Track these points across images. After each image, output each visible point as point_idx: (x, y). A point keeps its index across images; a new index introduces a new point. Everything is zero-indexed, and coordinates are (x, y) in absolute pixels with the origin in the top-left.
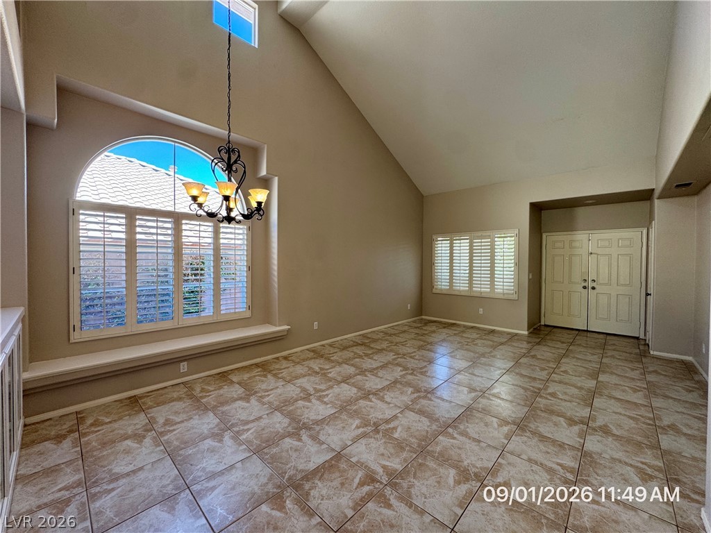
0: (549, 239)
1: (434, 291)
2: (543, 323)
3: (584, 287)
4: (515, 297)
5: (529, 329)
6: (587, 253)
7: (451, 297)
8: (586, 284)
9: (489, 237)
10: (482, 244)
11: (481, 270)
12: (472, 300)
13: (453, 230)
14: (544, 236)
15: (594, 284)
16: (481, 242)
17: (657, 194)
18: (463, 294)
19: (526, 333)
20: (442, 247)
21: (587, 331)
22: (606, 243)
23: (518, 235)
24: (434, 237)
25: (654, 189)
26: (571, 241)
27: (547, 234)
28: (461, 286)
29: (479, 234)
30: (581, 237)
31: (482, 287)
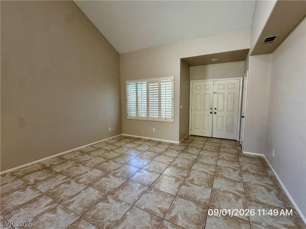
0: (194, 84)
1: (128, 118)
2: (190, 134)
3: (211, 113)
4: (172, 121)
5: (180, 139)
6: (212, 93)
7: (138, 121)
8: (211, 111)
9: (157, 82)
10: (154, 86)
11: (153, 104)
12: (149, 122)
13: (138, 77)
14: (191, 82)
15: (216, 111)
16: (153, 85)
17: (251, 52)
18: (143, 119)
19: (178, 142)
20: (131, 88)
21: (212, 137)
22: (222, 86)
23: (174, 80)
24: (127, 82)
25: (249, 49)
26: (205, 86)
27: (193, 81)
28: (143, 114)
29: (152, 80)
30: (210, 82)
31: (154, 115)
